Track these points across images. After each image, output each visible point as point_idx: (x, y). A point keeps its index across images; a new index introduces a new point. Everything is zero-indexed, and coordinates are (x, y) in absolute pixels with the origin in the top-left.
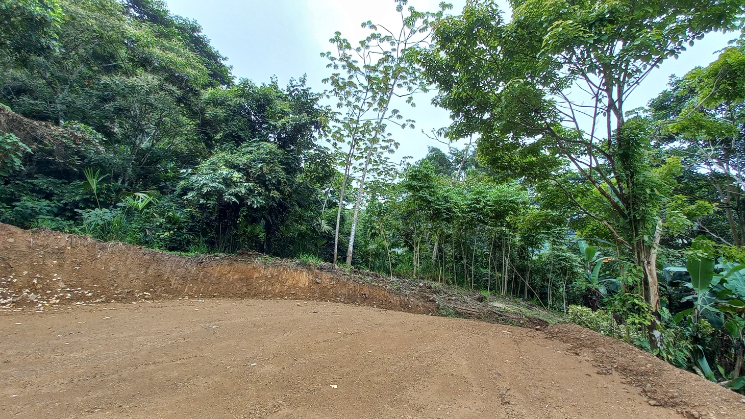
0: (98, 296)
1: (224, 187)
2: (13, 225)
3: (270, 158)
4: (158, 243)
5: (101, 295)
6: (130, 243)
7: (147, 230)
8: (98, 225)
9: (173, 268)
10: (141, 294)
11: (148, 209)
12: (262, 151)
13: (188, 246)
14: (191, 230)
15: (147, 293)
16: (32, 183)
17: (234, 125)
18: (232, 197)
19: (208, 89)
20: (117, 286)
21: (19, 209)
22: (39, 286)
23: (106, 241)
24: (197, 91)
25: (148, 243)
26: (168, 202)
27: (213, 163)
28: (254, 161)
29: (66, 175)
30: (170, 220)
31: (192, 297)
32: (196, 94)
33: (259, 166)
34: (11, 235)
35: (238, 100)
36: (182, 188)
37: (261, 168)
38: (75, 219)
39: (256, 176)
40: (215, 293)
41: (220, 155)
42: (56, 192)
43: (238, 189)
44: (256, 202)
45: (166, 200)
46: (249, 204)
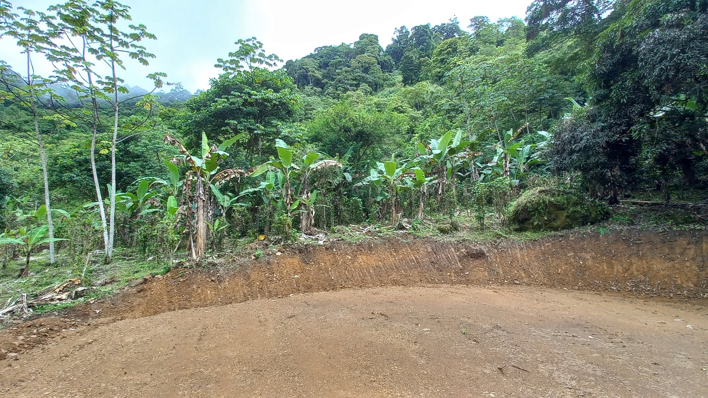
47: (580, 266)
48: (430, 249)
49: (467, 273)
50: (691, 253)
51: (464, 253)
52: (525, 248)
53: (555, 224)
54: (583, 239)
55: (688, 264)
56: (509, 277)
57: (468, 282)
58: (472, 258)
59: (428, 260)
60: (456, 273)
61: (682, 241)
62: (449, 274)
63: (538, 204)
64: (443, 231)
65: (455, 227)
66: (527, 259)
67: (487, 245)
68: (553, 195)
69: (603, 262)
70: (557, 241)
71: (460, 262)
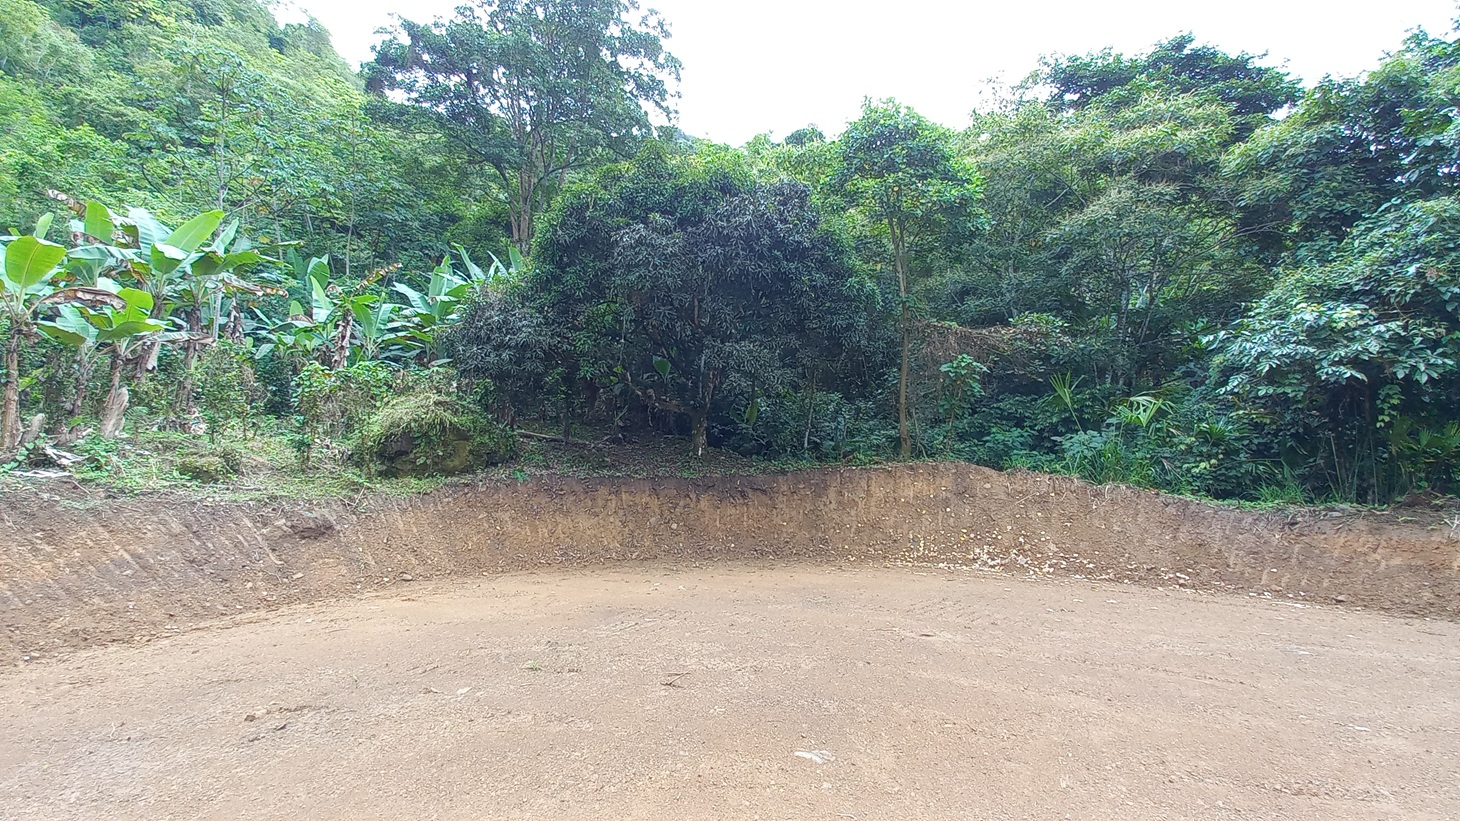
0: (1104, 570)
1: (1312, 350)
2: (988, 466)
3: (1444, 239)
4: (1190, 483)
5: (1107, 568)
6: (1138, 484)
7: (1164, 460)
8: (1086, 457)
9: (1227, 532)
10: (1171, 576)
11: (1158, 421)
12: (1413, 227)
13: (1255, 489)
14: (1260, 453)
15: (1183, 576)
16: (998, 408)
17: (1319, 195)
18: (1342, 369)
19: (1231, 149)
20: (1129, 558)
21: (991, 445)
22: (1027, 547)
23: (1100, 483)
24: (1211, 162)
25: (1172, 486)
26: (1197, 402)
27: (1278, 302)
28: (1394, 262)
29: (1035, 389)
30: (1205, 437)
31: (1279, 594)
32: (1211, 168)
33: (1412, 270)
34: (987, 479)
35: (1313, 134)
36: (1222, 371)
37: (1420, 274)
38: (1055, 450)
39: (1408, 299)
40: (1340, 594)
41: (1292, 280)
42: (1027, 415)
43: (1357, 346)
44: (1423, 368)
45: (1193, 400)
46: (1401, 375)
47: (498, 534)
48: (176, 527)
49: (300, 575)
50: (613, 505)
51: (285, 528)
52: (410, 509)
53: (450, 464)
54: (497, 490)
55: (612, 520)
56: (390, 569)
57: (309, 596)
58: (304, 538)
59: (179, 555)
60: (268, 579)
61: (603, 491)
62: (250, 585)
63: (432, 426)
64: (200, 475)
65: (232, 465)
66: (415, 530)
67: (335, 507)
68: (455, 413)
69: (525, 524)
70: (461, 493)
71: (274, 550)
